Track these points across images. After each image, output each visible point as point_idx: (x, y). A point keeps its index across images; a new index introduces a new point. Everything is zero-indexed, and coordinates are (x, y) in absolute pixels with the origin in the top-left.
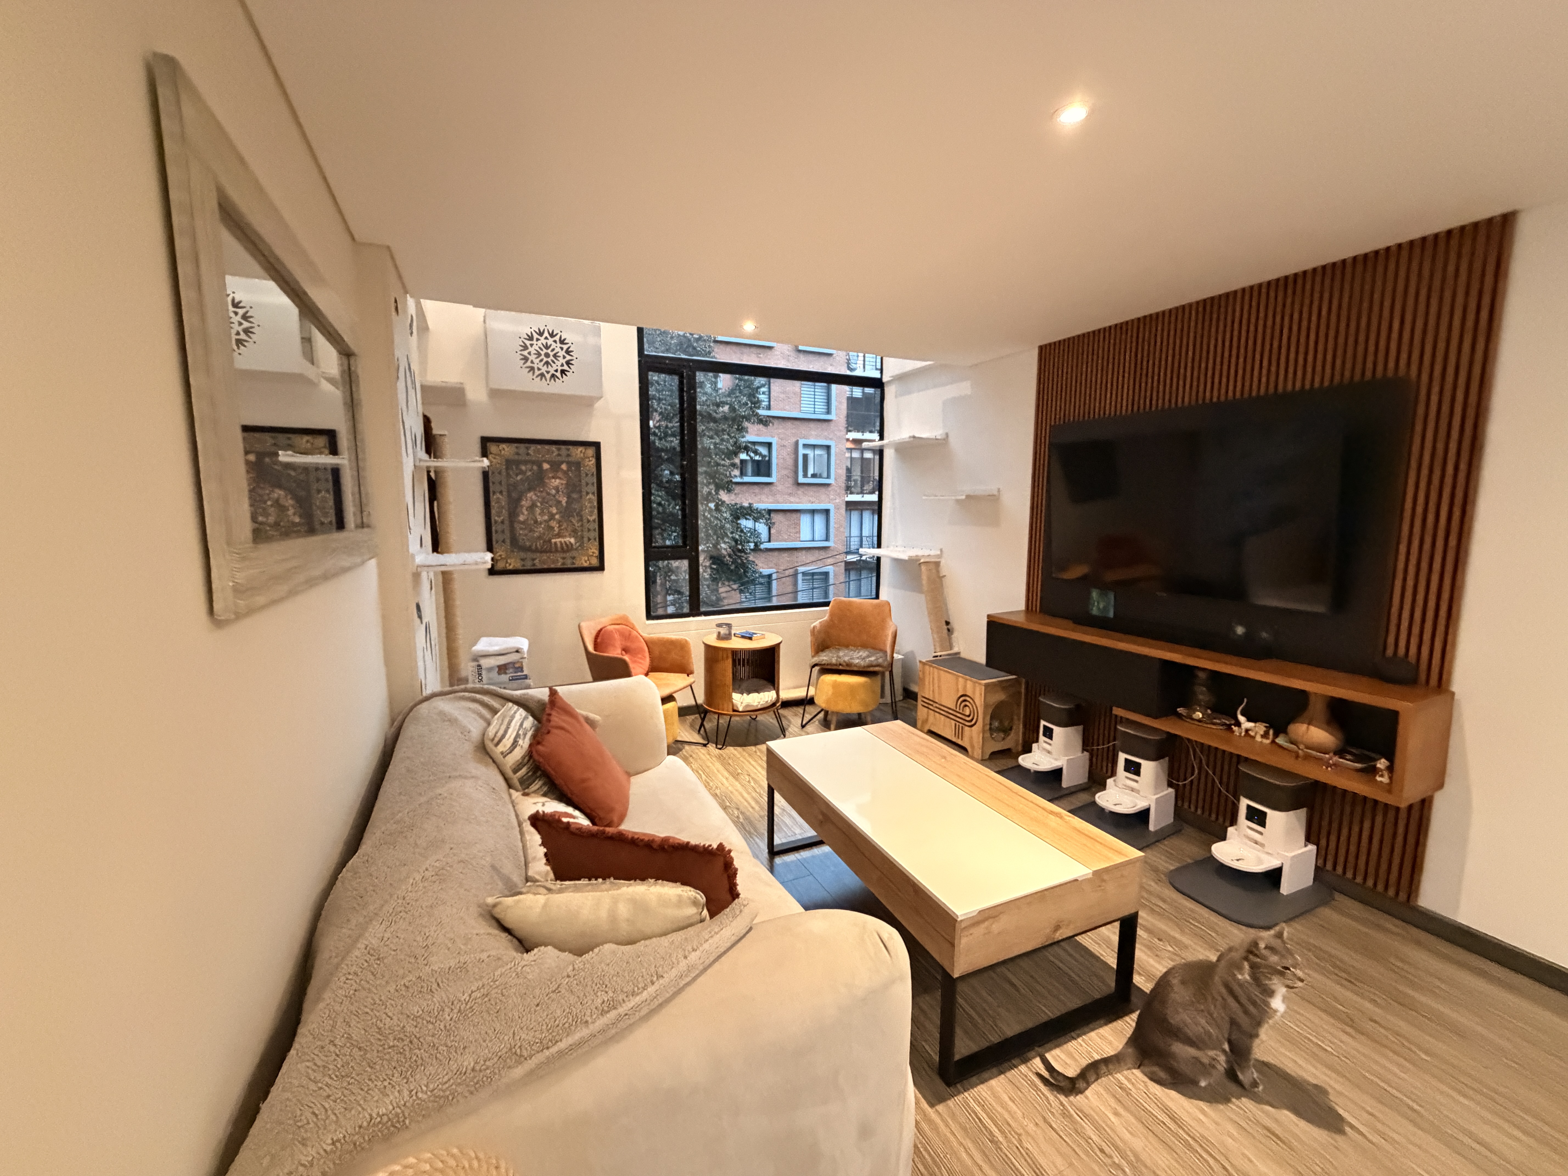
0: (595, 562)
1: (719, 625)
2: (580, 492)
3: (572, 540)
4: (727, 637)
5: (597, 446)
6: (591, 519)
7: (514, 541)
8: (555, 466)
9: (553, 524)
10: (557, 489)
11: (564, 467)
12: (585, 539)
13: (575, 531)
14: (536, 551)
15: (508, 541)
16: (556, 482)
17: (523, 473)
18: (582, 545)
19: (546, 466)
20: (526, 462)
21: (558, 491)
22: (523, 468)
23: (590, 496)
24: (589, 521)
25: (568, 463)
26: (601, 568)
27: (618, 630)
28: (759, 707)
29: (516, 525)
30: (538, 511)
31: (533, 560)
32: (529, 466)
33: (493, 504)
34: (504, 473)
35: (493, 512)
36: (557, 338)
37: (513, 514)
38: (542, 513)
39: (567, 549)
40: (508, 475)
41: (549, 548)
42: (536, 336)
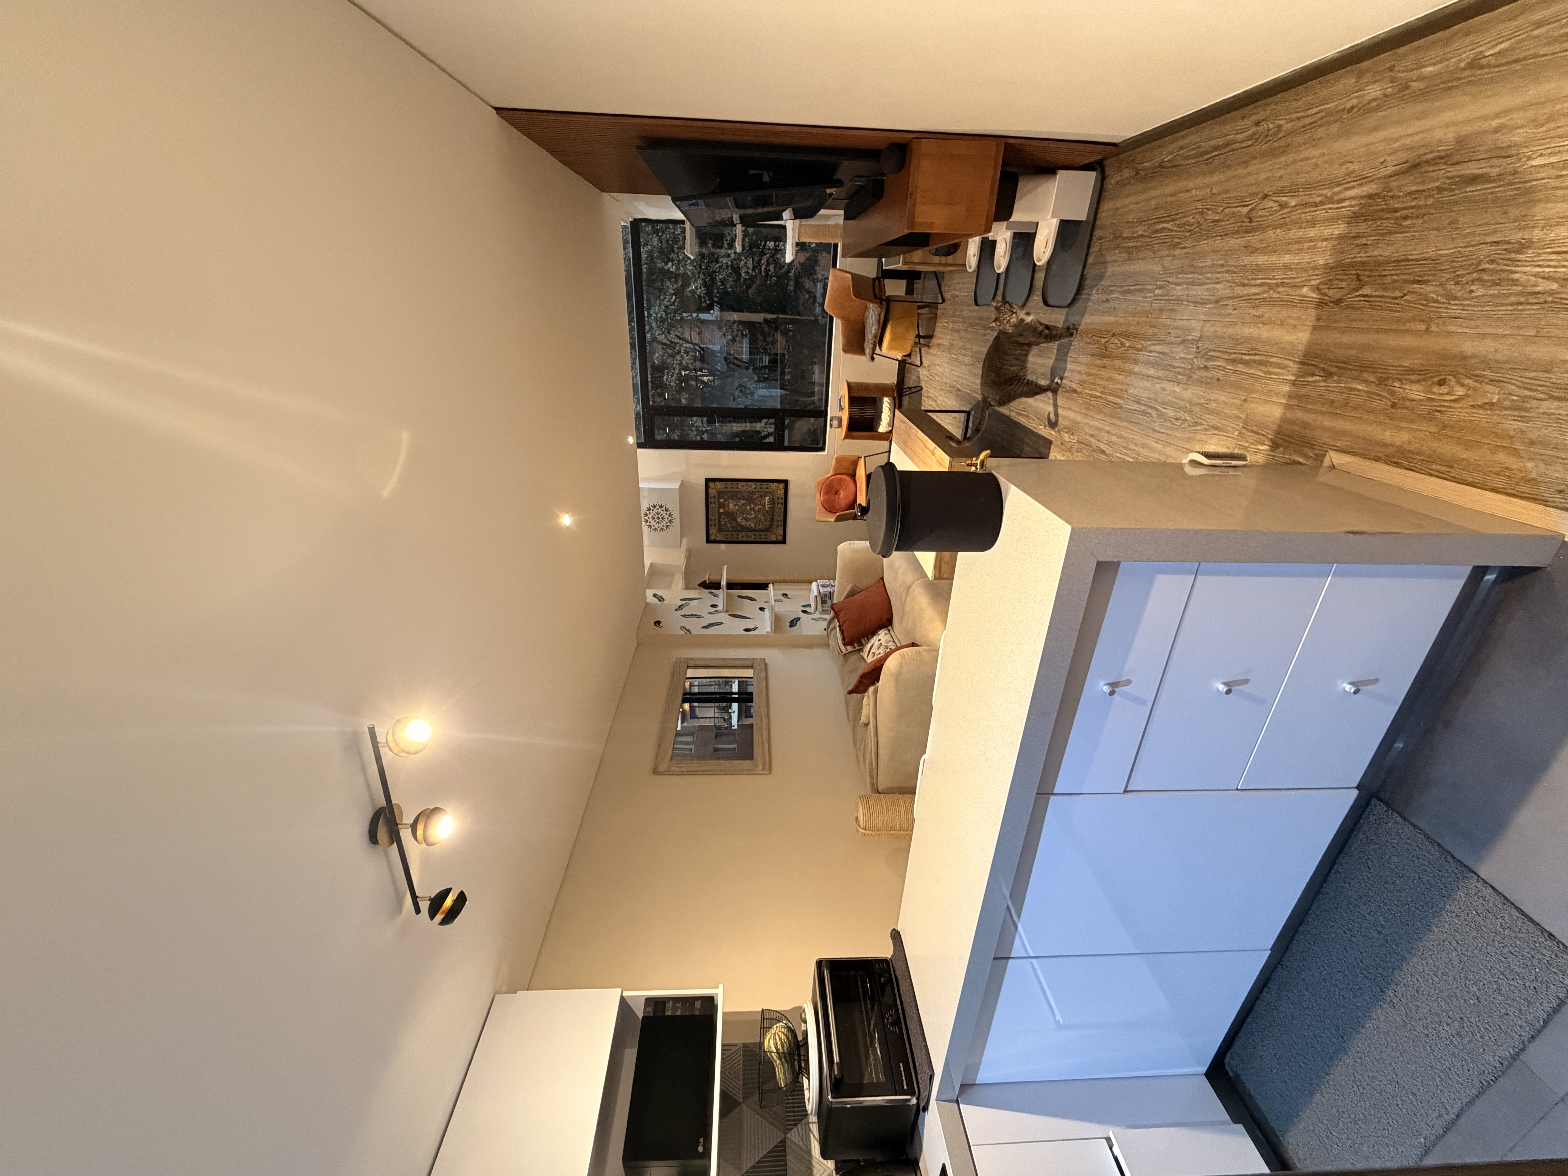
0: (782, 486)
1: (831, 425)
2: (737, 492)
3: (767, 498)
4: (840, 420)
5: (708, 481)
6: (754, 486)
7: (767, 530)
8: (721, 505)
9: (757, 508)
10: (735, 505)
11: (721, 500)
12: (767, 490)
13: (761, 496)
14: (772, 519)
15: (766, 533)
16: (731, 506)
17: (725, 523)
18: (770, 493)
19: (722, 511)
20: (720, 522)
21: (737, 505)
22: (723, 523)
23: (739, 486)
24: (755, 488)
25: (719, 498)
26: (786, 482)
27: (824, 494)
28: (892, 416)
29: (758, 528)
30: (748, 516)
31: (778, 520)
32: (722, 520)
33: (744, 539)
34: (726, 533)
35: (749, 539)
36: (648, 512)
37: (751, 530)
38: (751, 514)
39: (772, 502)
40: (727, 531)
41: (772, 510)
42: (648, 523)
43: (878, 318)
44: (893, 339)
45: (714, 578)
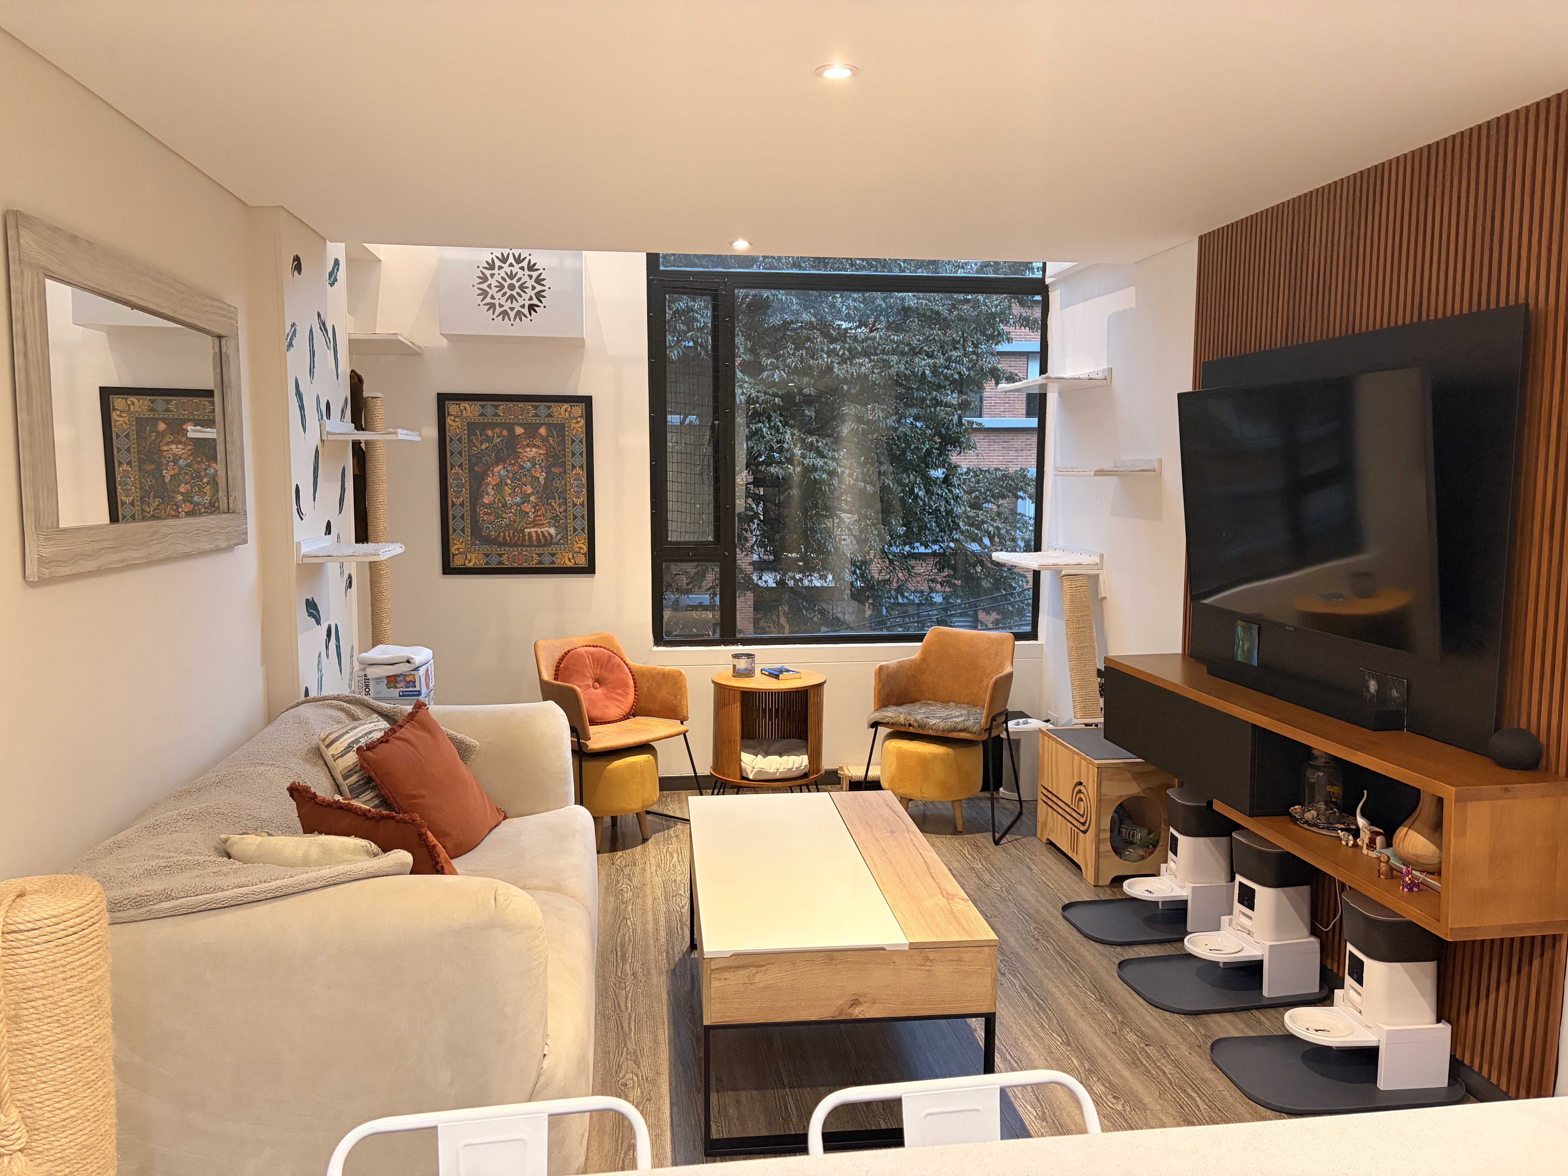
0: (582, 561)
1: (736, 656)
2: (563, 465)
3: (552, 531)
4: (748, 673)
5: (587, 401)
6: (578, 502)
7: (476, 532)
8: (531, 430)
9: (527, 507)
10: (532, 460)
11: (543, 431)
12: (570, 529)
13: (555, 518)
14: (504, 544)
15: (468, 530)
16: (532, 452)
17: (489, 439)
18: (565, 537)
19: (519, 430)
20: (493, 426)
21: (534, 465)
22: (490, 433)
23: (578, 470)
24: (574, 505)
25: (548, 426)
26: (590, 569)
27: (592, 654)
28: (778, 776)
29: (481, 511)
30: (507, 490)
31: (500, 555)
32: (497, 430)
33: (450, 480)
34: (465, 439)
35: (451, 491)
36: (525, 264)
37: (475, 496)
38: (513, 494)
39: (546, 542)
40: (470, 441)
41: (521, 541)
42: (498, 263)
43: (960, 727)
44: (924, 761)
45: (380, 412)
